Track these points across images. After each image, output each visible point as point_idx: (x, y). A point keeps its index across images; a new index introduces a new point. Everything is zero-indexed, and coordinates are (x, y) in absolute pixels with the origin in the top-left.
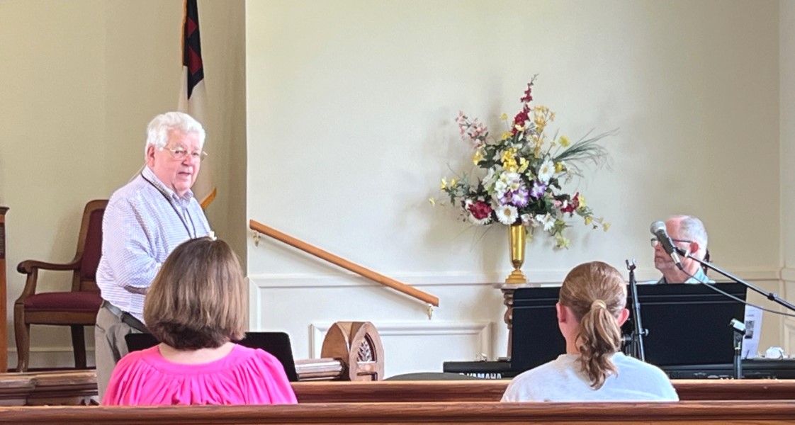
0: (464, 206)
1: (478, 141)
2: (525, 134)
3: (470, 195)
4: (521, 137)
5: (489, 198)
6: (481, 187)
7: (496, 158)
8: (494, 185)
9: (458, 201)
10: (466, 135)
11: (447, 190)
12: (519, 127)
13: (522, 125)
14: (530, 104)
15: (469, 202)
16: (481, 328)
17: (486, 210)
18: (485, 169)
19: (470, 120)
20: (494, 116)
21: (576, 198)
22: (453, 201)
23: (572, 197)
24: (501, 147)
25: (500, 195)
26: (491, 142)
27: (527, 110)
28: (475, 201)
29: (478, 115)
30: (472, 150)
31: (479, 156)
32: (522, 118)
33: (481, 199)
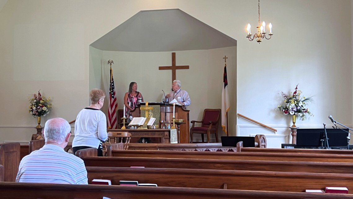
0: (282, 110)
1: (286, 97)
2: (296, 96)
3: (284, 109)
4: (295, 97)
5: (288, 109)
6: (286, 107)
7: (289, 101)
8: (289, 107)
9: (281, 110)
10: (283, 96)
11: (279, 108)
12: (294, 95)
13: (295, 94)
14: (297, 90)
15: (284, 110)
16: (286, 136)
17: (287, 112)
18: (287, 103)
19: (284, 93)
20: (289, 93)
21: (307, 109)
22: (280, 110)
23: (306, 109)
24: (291, 99)
25: (291, 109)
26: (288, 98)
27: (296, 91)
28: (285, 110)
29: (286, 92)
30: (284, 99)
31: (286, 101)
32: (295, 93)
33: (286, 109)
